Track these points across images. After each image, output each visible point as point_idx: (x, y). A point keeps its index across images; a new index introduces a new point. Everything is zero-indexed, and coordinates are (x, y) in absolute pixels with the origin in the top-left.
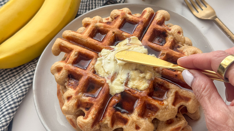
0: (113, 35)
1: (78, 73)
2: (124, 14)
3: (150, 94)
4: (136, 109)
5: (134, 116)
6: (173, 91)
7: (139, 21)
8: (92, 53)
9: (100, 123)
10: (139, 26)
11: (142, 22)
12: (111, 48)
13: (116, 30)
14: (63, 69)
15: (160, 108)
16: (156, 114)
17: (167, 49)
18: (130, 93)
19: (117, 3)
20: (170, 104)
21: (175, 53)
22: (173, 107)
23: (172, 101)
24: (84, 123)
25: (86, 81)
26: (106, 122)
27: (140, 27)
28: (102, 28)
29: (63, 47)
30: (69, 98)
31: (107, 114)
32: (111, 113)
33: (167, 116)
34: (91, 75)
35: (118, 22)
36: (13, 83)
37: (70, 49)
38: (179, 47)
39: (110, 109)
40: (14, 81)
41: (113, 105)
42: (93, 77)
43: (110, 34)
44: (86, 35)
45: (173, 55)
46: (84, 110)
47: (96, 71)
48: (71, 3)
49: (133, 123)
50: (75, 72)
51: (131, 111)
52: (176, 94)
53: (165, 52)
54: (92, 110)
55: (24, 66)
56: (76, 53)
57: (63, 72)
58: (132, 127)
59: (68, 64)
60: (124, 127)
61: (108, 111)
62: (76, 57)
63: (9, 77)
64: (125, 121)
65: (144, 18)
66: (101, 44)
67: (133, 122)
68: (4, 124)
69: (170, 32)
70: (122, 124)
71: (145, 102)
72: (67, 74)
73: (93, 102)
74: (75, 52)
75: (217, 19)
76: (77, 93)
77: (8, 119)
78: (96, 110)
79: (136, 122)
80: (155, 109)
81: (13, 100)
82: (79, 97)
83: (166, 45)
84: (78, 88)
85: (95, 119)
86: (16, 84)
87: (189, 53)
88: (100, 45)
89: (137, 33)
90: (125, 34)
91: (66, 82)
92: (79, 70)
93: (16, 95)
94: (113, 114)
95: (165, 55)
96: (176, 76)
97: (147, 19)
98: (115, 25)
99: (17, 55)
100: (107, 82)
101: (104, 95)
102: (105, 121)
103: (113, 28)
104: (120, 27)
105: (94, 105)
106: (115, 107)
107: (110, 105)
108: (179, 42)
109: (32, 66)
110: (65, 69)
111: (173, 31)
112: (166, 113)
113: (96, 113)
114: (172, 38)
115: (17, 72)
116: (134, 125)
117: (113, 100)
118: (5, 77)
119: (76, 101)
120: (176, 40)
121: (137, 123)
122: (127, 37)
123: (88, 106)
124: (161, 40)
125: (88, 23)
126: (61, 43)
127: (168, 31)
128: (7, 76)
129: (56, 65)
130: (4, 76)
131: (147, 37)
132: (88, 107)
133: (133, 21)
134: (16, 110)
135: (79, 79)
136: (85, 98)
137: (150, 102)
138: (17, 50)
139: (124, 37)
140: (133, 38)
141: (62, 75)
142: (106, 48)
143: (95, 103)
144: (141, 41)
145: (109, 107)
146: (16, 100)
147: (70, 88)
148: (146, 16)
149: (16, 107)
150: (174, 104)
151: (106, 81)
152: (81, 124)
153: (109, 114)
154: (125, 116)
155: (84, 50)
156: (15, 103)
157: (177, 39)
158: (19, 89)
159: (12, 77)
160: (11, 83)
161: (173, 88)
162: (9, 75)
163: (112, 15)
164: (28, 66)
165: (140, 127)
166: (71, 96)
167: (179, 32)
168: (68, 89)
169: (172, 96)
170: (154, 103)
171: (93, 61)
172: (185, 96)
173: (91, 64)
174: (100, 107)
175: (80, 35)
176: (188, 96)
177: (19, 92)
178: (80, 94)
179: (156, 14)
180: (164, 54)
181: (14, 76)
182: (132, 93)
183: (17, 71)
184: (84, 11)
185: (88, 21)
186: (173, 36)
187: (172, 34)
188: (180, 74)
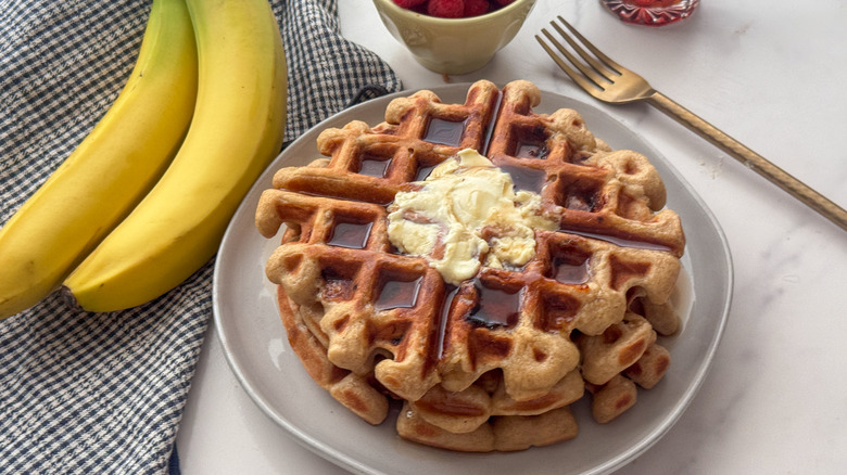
0: (412, 155)
1: (347, 259)
2: (424, 103)
3: (548, 273)
4: (524, 314)
5: (525, 329)
6: (604, 255)
7: (468, 113)
8: (370, 207)
9: (440, 365)
10: (472, 123)
11: (477, 114)
12: (414, 186)
13: (417, 144)
14: (306, 257)
15: (584, 300)
16: (577, 318)
17: (560, 163)
18: (497, 278)
19: (387, 93)
20: (605, 286)
21: (582, 170)
22: (614, 292)
23: (608, 280)
24: (401, 369)
25: (375, 273)
26: (456, 358)
27: (474, 127)
28: (377, 144)
29: (286, 206)
30: (339, 325)
31: (454, 337)
32: (464, 333)
33: (605, 316)
34: (384, 257)
35: (416, 123)
36: (151, 345)
37: (307, 209)
38: (585, 158)
39: (458, 326)
40: (152, 340)
41: (464, 313)
42: (391, 259)
43: (403, 154)
44: (341, 167)
45: (578, 174)
46: (388, 346)
47: (397, 245)
48: (270, 107)
49: (526, 346)
50: (339, 259)
51: (513, 320)
52: (613, 259)
53: (558, 172)
54: (412, 335)
55: (168, 297)
56: (327, 214)
57: (306, 267)
58: (525, 357)
59: (314, 243)
60: (504, 363)
61: (455, 329)
62: (329, 224)
63: (133, 333)
64: (503, 348)
65: (480, 105)
66: (386, 181)
67: (526, 343)
68: (162, 446)
69: (554, 125)
70: (496, 358)
71: (541, 293)
72: (318, 270)
73: (408, 316)
74: (325, 211)
75: (656, 94)
76: (361, 305)
77: (168, 432)
78: (422, 334)
79: (533, 342)
80: (570, 305)
81: (168, 383)
82: (368, 314)
83: (552, 155)
84: (359, 295)
85: (425, 355)
86: (161, 345)
87: (615, 163)
88: (385, 183)
89: (471, 139)
90: (440, 149)
91: (318, 290)
92: (349, 252)
93: (173, 370)
94: (470, 334)
95: (558, 179)
96: (600, 219)
97: (486, 105)
98: (410, 131)
99: (153, 261)
100: (431, 264)
101: (432, 295)
102: (451, 357)
103: (407, 140)
104: (423, 135)
105: (415, 324)
106: (468, 319)
107: (455, 314)
108: (582, 145)
109: (193, 293)
110: (311, 258)
111: (562, 122)
112: (601, 310)
113: (425, 340)
114: (562, 138)
115: (155, 317)
116: (530, 350)
117: (460, 303)
118: (123, 336)
119: (362, 326)
120: (574, 142)
121: (535, 344)
122: (448, 155)
123: (398, 332)
124: (535, 149)
125: (337, 139)
126: (280, 197)
127: (548, 124)
128: (126, 333)
129: (281, 254)
130: (120, 333)
131: (498, 145)
132: (397, 334)
133: (451, 116)
134: (183, 408)
135: (353, 274)
136: (385, 314)
137: (554, 289)
138: (152, 248)
139: (441, 156)
140: (467, 154)
141: (304, 275)
142: (402, 189)
143: (416, 318)
144: (486, 156)
145: (453, 321)
146: (176, 383)
147: (334, 303)
148: (481, 99)
149: (180, 399)
150: (613, 285)
151: (427, 263)
152: (393, 374)
153: (459, 336)
154: (500, 334)
155: (347, 205)
156: (174, 390)
157: (574, 138)
158: (177, 354)
159: (143, 330)
160: (147, 346)
161: (602, 249)
162: (132, 327)
163: (393, 113)
164: (180, 294)
165: (545, 352)
166: (347, 317)
167: (576, 123)
168: (329, 307)
169: (604, 267)
170: (565, 291)
171: (379, 225)
172: (635, 261)
173: (373, 233)
174: (430, 325)
175: (326, 170)
176: (644, 260)
177: (179, 361)
178: (368, 307)
179: (504, 92)
180: (555, 176)
181: (148, 327)
182: (502, 278)
183: (152, 315)
184: (298, 132)
185: (336, 136)
186: (564, 133)
187: (559, 129)
188: (608, 214)
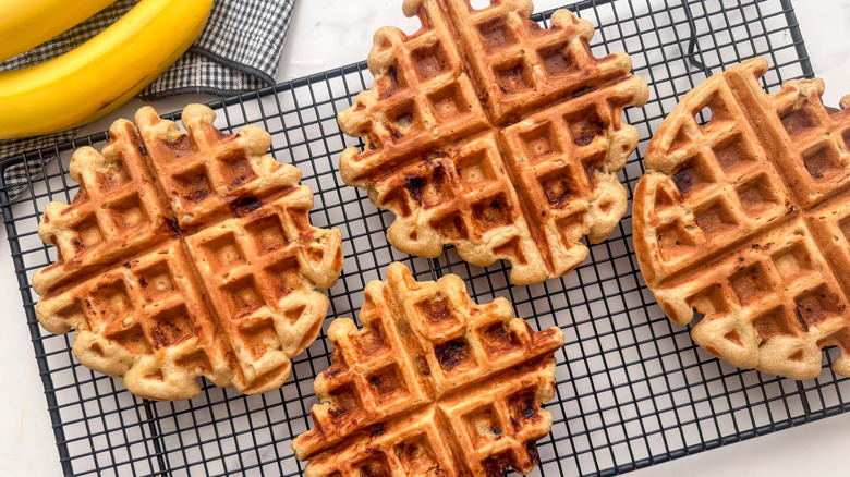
1: (405, 75)
2: (572, 32)
4: (436, 209)
6: (515, 231)
9: (372, 183)
10: (576, 76)
11: (588, 73)
13: (531, 52)
14: (393, 49)
15: (471, 239)
16: (460, 241)
17: (577, 159)
18: (450, 179)
20: (491, 245)
21: (581, 176)
22: (491, 253)
23: (497, 245)
25: (405, 101)
26: (379, 188)
27: (574, 79)
30: (360, 106)
31: (390, 180)
32: (397, 183)
34: (421, 98)
38: (601, 170)
39: (399, 177)
41: (410, 174)
42: (422, 103)
43: (515, 49)
45: (576, 177)
49: (413, 225)
51: (427, 207)
52: (515, 239)
53: (568, 162)
54: (376, 154)
57: (385, 55)
58: (407, 229)
60: (399, 218)
61: (395, 177)
64: (406, 212)
65: (598, 70)
67: (415, 224)
69: (613, 132)
70: (399, 210)
71: (456, 212)
72: (390, 63)
76: (377, 109)
78: (379, 161)
79: (418, 227)
82: (374, 118)
83: (583, 149)
84: (384, 103)
85: (367, 172)
89: (560, 85)
91: (379, 74)
94: (399, 187)
95: (562, 166)
96: (545, 213)
97: (602, 74)
102: (378, 186)
103: (528, 44)
104: (543, 51)
105: (382, 151)
106: (408, 179)
107: (405, 170)
108: (611, 162)
110: (394, 53)
111: (620, 136)
112: (472, 252)
113: (376, 165)
114: (604, 146)
116: (412, 229)
117: (415, 167)
119: (363, 121)
120: (608, 155)
121: (418, 230)
123: (376, 144)
127: (611, 128)
131: (568, 107)
135: (400, 88)
136: (379, 128)
143: (387, 148)
145: (401, 171)
147: (376, 91)
148: (606, 67)
150: (496, 250)
153: (392, 182)
154: (411, 203)
157: (611, 154)
161: (520, 227)
165: (419, 237)
166: (366, 107)
167: (626, 147)
168: (373, 90)
169: (506, 237)
172: (524, 253)
178: (379, 115)
186: (611, 143)
187: (611, 140)
188: (552, 216)
